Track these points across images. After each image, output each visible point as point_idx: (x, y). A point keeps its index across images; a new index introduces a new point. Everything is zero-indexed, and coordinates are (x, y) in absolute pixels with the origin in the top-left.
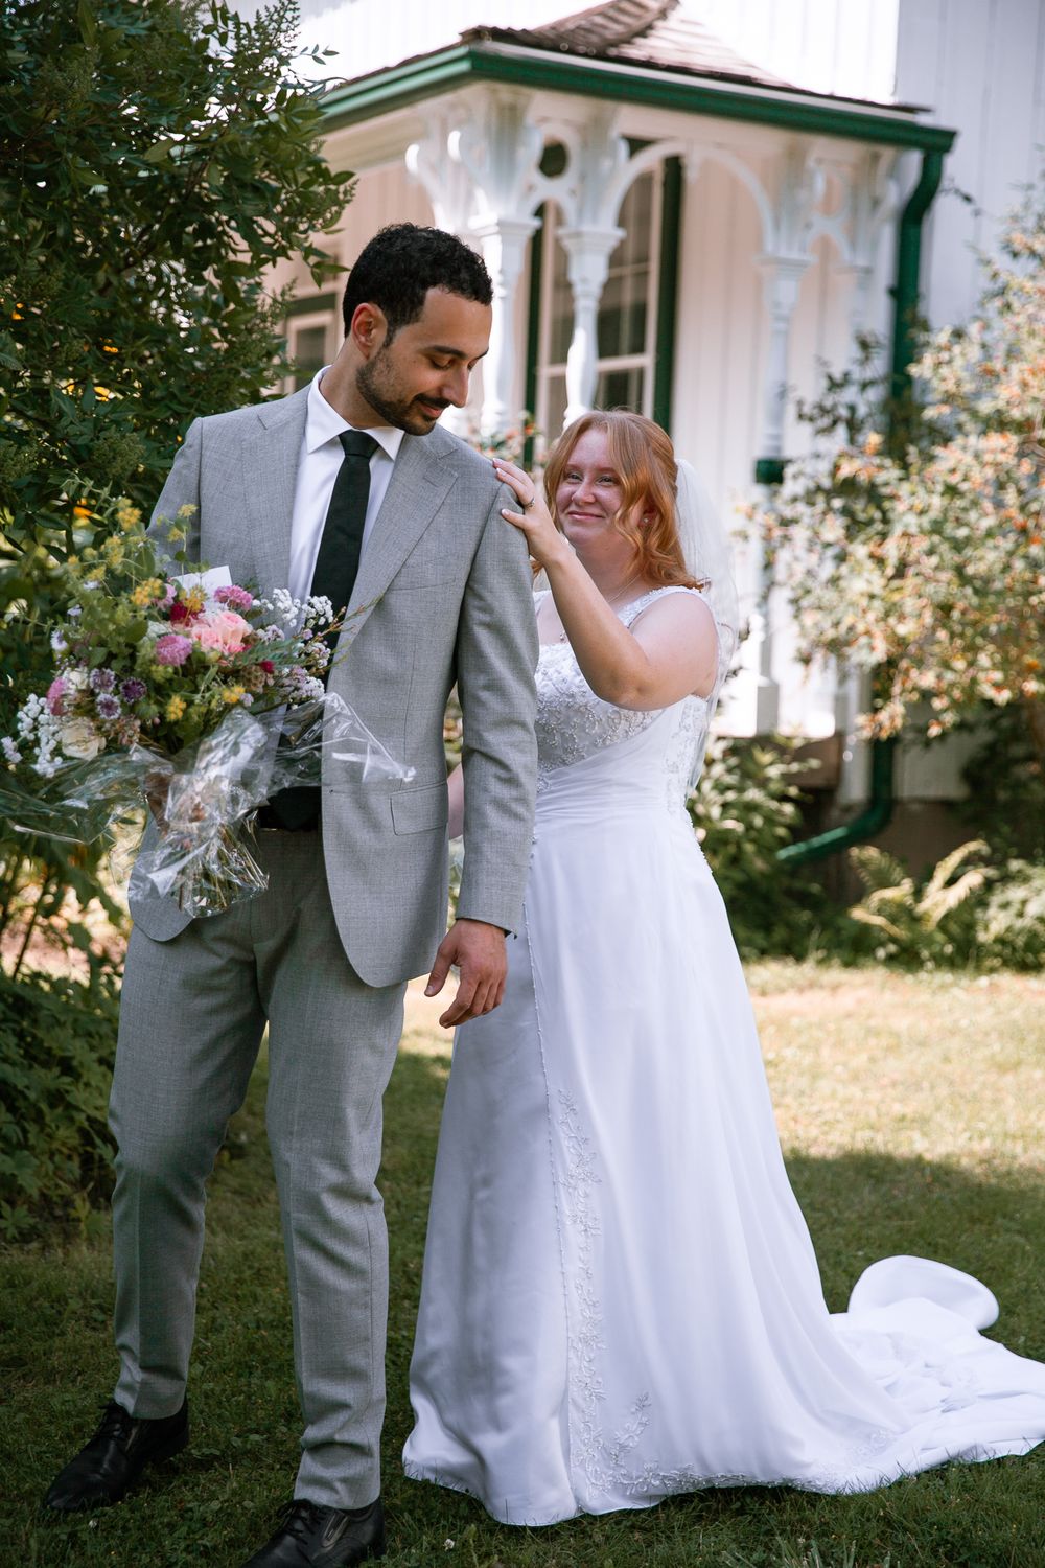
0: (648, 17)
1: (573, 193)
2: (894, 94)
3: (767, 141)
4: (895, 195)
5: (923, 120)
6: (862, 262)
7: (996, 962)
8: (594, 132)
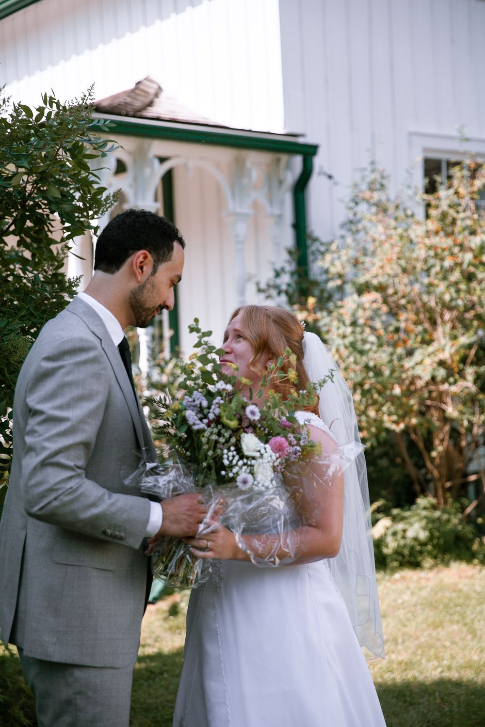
0: (150, 98)
1: (131, 186)
2: (285, 128)
3: (224, 155)
4: (291, 177)
5: (301, 140)
6: (277, 212)
7: (395, 564)
8: (140, 156)
